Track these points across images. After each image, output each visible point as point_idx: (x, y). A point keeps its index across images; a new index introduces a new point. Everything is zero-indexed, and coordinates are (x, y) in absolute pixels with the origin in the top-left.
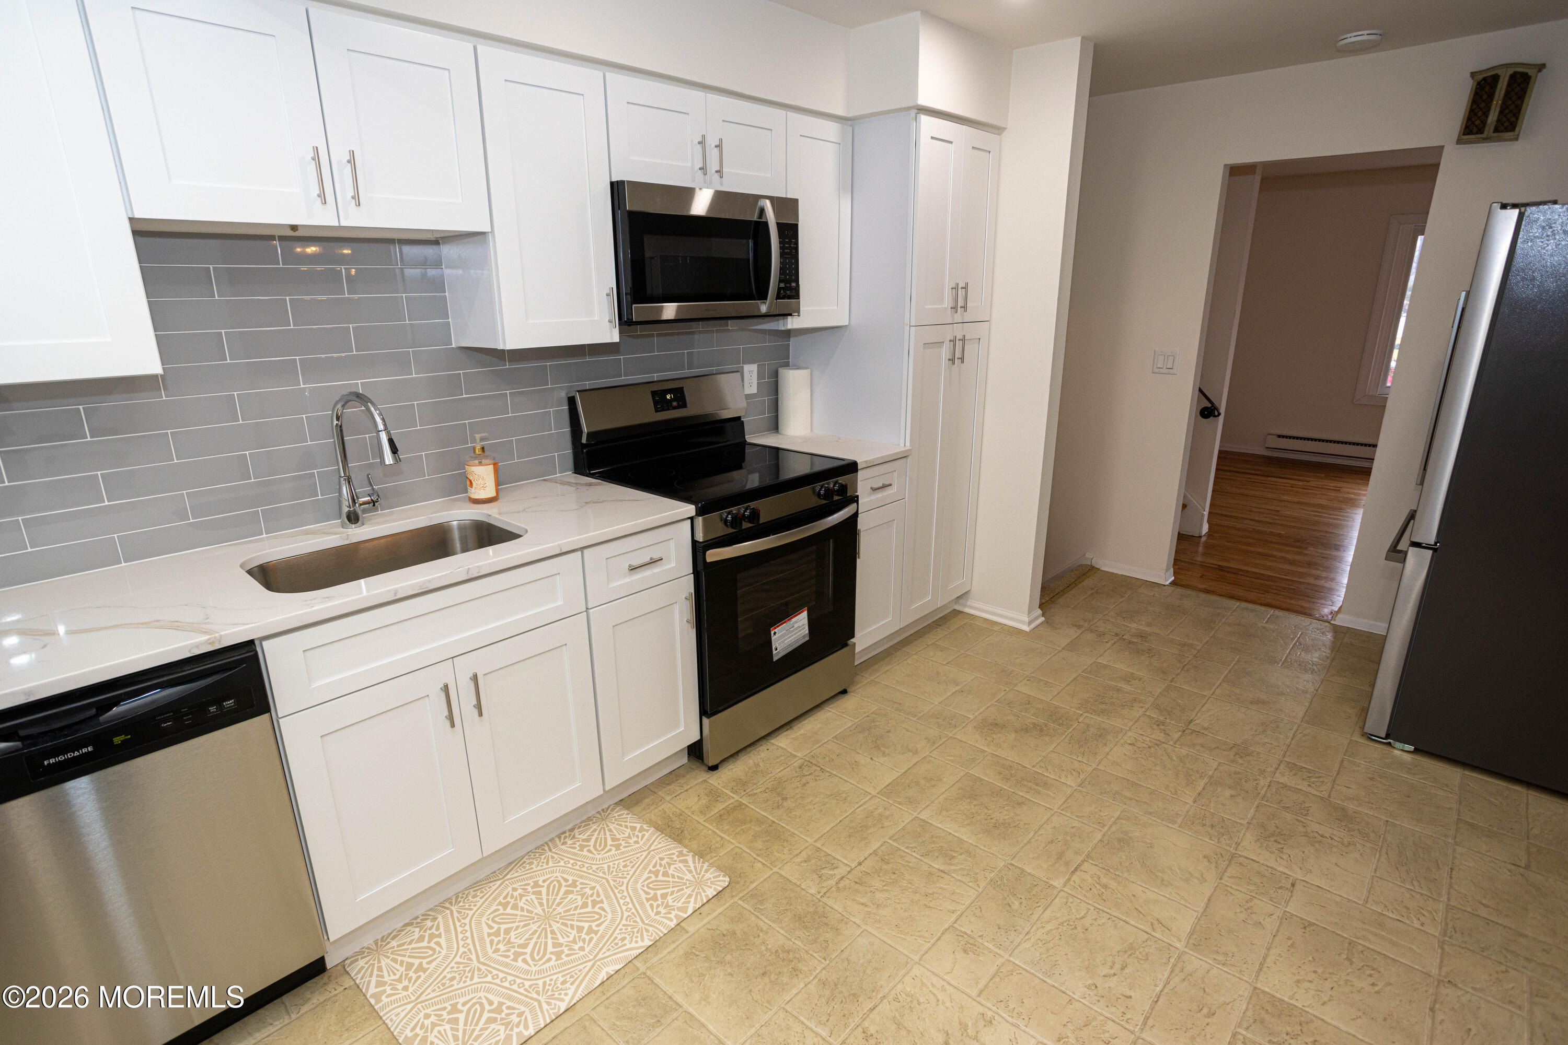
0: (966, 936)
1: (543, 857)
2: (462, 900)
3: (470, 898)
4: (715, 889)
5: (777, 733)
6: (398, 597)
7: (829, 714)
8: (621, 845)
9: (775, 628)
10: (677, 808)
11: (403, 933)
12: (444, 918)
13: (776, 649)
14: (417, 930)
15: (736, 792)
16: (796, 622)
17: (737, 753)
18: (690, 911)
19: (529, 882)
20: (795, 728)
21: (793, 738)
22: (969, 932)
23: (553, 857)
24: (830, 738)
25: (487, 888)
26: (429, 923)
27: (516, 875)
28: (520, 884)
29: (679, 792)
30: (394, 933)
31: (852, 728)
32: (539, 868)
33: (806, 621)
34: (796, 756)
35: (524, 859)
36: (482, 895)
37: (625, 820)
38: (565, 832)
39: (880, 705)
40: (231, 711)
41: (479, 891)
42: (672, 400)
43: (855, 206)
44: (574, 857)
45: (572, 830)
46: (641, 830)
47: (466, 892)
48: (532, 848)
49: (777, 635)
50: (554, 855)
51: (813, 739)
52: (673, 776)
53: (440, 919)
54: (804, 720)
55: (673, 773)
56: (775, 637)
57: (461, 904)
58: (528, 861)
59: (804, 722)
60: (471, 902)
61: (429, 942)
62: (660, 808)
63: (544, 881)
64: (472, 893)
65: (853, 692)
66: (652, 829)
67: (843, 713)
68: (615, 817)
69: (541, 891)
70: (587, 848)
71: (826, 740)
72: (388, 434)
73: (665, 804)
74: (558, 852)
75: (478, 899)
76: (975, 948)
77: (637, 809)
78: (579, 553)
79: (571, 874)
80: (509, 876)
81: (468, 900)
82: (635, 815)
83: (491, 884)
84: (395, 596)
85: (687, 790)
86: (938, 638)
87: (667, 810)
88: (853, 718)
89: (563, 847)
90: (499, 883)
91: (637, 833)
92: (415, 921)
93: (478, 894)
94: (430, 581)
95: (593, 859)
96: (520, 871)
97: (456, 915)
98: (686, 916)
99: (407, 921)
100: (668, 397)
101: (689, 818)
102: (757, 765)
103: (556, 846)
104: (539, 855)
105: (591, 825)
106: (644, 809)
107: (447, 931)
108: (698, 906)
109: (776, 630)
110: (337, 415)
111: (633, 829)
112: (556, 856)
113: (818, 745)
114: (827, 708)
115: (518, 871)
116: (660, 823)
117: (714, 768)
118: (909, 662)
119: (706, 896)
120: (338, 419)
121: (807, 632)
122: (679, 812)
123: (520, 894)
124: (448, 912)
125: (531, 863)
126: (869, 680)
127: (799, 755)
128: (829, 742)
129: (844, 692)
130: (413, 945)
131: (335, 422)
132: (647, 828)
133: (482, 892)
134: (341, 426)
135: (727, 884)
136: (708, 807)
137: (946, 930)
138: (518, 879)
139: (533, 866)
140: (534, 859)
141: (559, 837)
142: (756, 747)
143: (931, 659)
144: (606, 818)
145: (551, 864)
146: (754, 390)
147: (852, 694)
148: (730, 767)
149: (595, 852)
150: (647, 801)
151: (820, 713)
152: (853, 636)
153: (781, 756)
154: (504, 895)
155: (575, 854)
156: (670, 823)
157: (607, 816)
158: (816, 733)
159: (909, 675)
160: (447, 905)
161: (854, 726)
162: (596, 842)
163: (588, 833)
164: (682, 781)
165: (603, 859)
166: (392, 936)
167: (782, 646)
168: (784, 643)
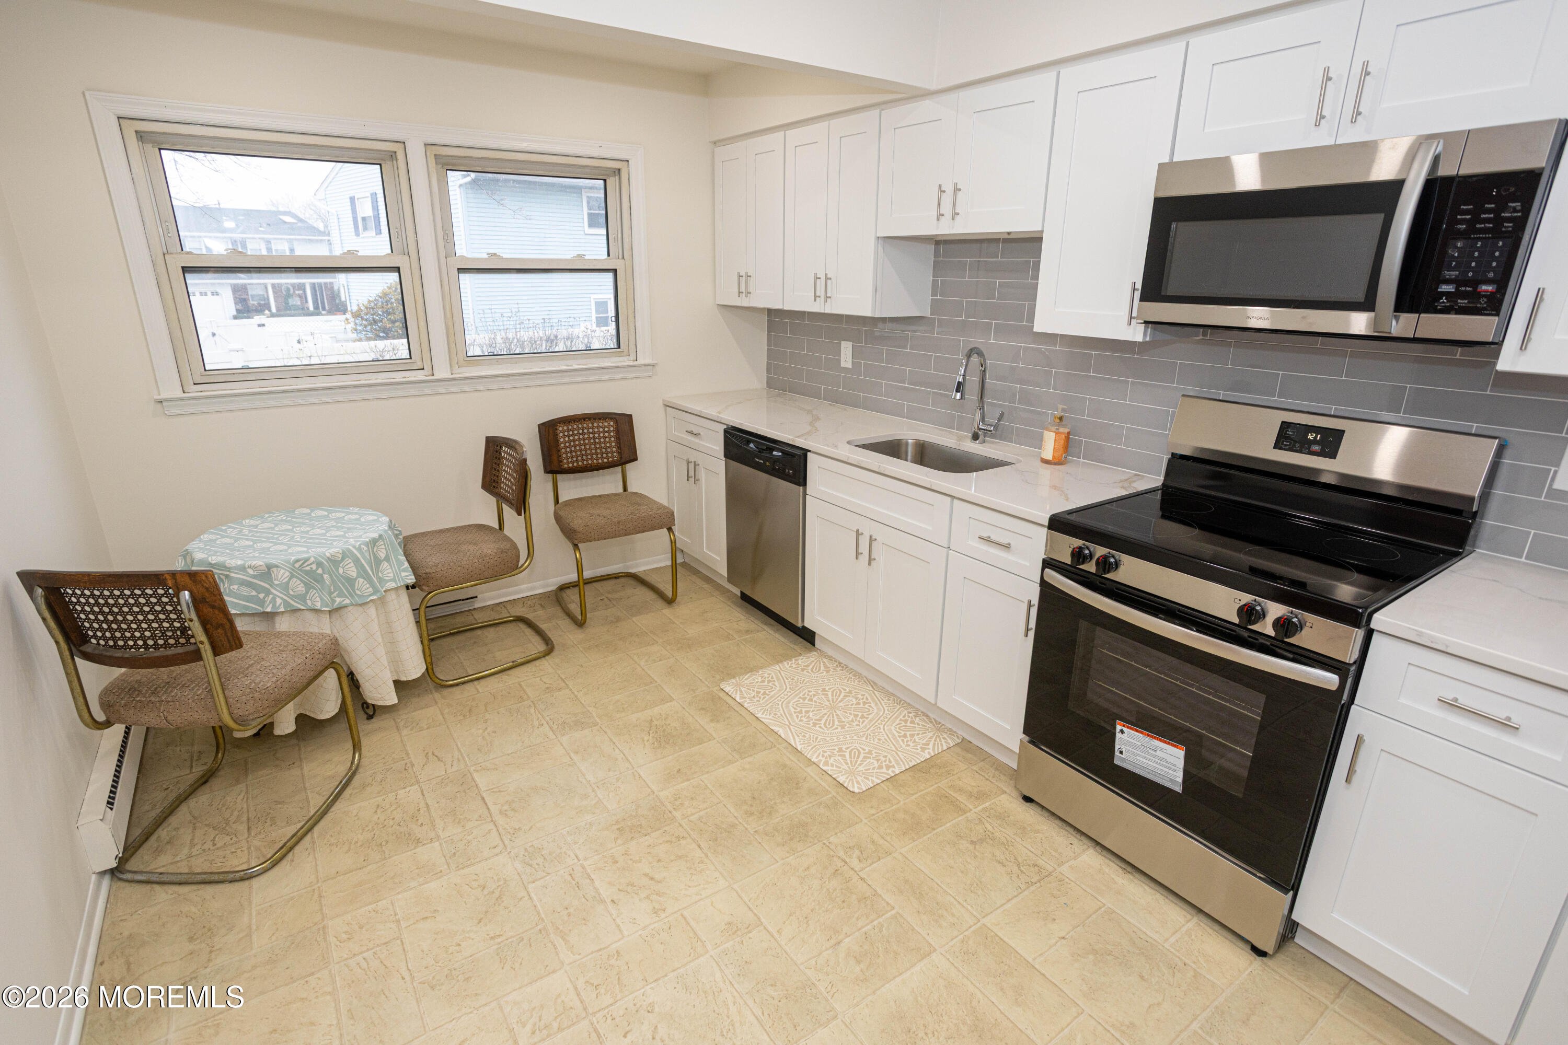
0: (746, 930)
4: (845, 782)
5: (1110, 856)
9: (1125, 726)
12: (841, 673)
13: (1121, 753)
16: (1161, 750)
17: (1083, 834)
18: (824, 768)
21: (1101, 869)
22: (751, 935)
23: (894, 708)
26: (838, 669)
27: (878, 695)
30: (834, 660)
33: (1180, 764)
34: (1059, 865)
42: (1314, 442)
46: (925, 749)
49: (1125, 737)
50: (897, 709)
56: (1121, 735)
66: (927, 756)
73: (965, 766)
76: (730, 933)
78: (950, 499)
80: (876, 692)
87: (956, 767)
90: (871, 689)
92: (844, 665)
98: (821, 766)
100: (1310, 437)
101: (944, 778)
108: (829, 772)
109: (1125, 729)
112: (897, 711)
113: (1088, 890)
116: (938, 762)
117: (1026, 799)
119: (839, 777)
121: (1180, 780)
123: (859, 697)
129: (1259, 952)
135: (851, 790)
137: (759, 918)
142: (1077, 835)
144: (939, 733)
154: (860, 692)
156: (937, 767)
160: (854, 674)
162: (909, 726)
163: (921, 723)
165: (890, 730)
166: (831, 658)
167: (1132, 758)
168: (1138, 757)
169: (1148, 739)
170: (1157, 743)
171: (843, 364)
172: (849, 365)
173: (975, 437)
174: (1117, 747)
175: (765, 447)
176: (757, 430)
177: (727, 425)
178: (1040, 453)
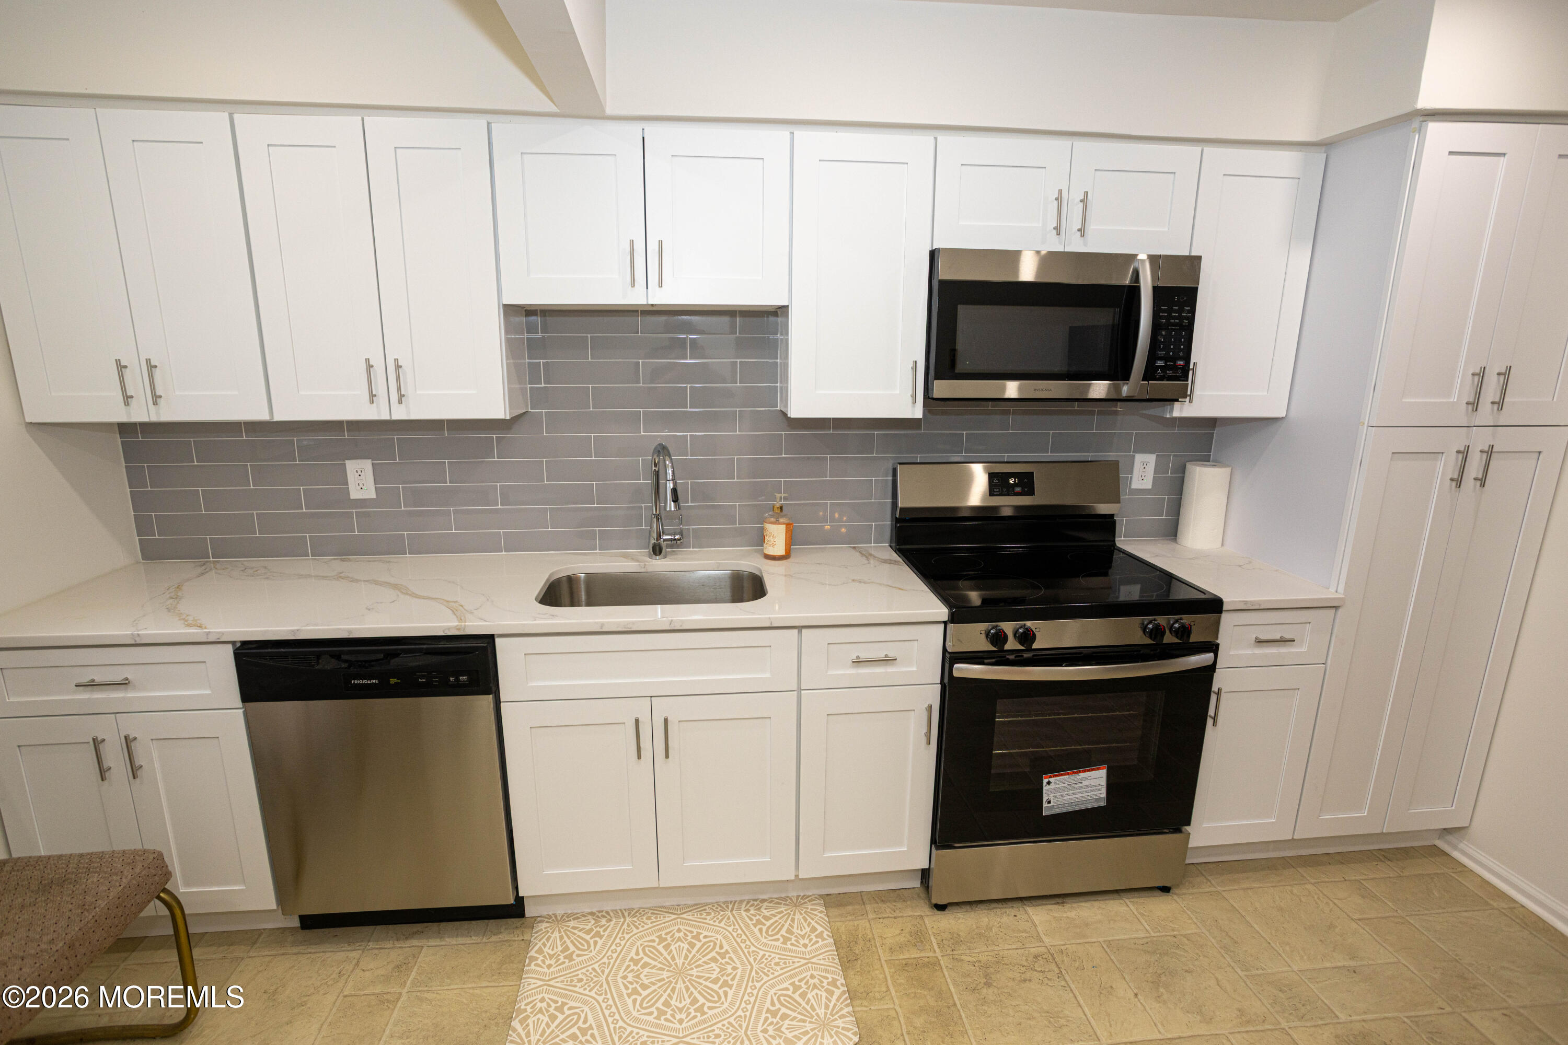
1: (722, 913)
2: (639, 916)
3: (644, 918)
5: (1040, 902)
6: (605, 629)
7: (1123, 909)
8: (790, 939)
9: (1050, 777)
10: (871, 931)
11: (583, 918)
12: (617, 923)
13: (1049, 802)
14: (593, 922)
15: (941, 946)
16: (1086, 779)
19: (693, 930)
20: (1067, 906)
21: (1054, 917)
23: (729, 918)
24: (1100, 939)
25: (662, 916)
26: (604, 921)
27: (690, 917)
28: (687, 928)
29: (886, 916)
30: (578, 915)
31: (1141, 942)
32: (711, 922)
33: (1103, 782)
34: (1042, 941)
35: (707, 907)
36: (655, 920)
37: (813, 916)
38: (756, 900)
39: (1204, 931)
40: (464, 685)
41: (655, 916)
42: (1015, 485)
43: (1316, 261)
44: (744, 928)
45: (763, 901)
46: (820, 935)
47: (647, 911)
48: (721, 900)
49: (1052, 786)
50: (731, 917)
51: (1078, 930)
52: (896, 895)
53: (612, 923)
54: (1086, 901)
55: (898, 891)
56: (1048, 787)
57: (635, 919)
58: (708, 910)
59: (1083, 904)
60: (643, 922)
61: (591, 938)
62: (856, 923)
63: (705, 937)
64: (649, 915)
65: (1176, 894)
66: (832, 940)
67: (1142, 915)
68: (807, 908)
69: (695, 944)
70: (761, 926)
71: (1093, 940)
72: (675, 483)
73: (864, 921)
74: (737, 916)
75: (649, 922)
77: (834, 912)
78: (796, 631)
79: (730, 944)
80: (684, 916)
81: (642, 919)
82: (828, 916)
83: (667, 915)
84: (602, 628)
85: (895, 918)
86: (1372, 876)
87: (860, 928)
88: (1152, 930)
89: (744, 913)
90: (673, 917)
91: (813, 936)
92: (597, 914)
93: (652, 918)
94: (633, 623)
95: (757, 940)
96: (696, 916)
97: (625, 926)
99: (594, 910)
100: (1011, 481)
101: (874, 949)
102: (988, 928)
103: (739, 909)
104: (720, 910)
105: (782, 906)
106: (841, 915)
107: (609, 936)
109: (1051, 780)
110: (655, 463)
111: (814, 930)
112: (732, 918)
113: (1078, 941)
114: (1127, 901)
115: (694, 915)
116: (844, 937)
117: (941, 908)
118: (1295, 891)
120: (655, 466)
121: (1104, 795)
122: (870, 936)
123: (679, 937)
124: (622, 920)
125: (709, 914)
126: (1213, 889)
127: (1046, 940)
128: (1096, 944)
129: (1165, 890)
130: (581, 934)
131: (654, 468)
132: (826, 937)
133: (656, 918)
134: (658, 472)
136: (901, 947)
138: (689, 922)
139: (708, 918)
140: (714, 910)
141: (748, 903)
142: (1005, 906)
143: (1336, 901)
144: (799, 906)
145: (722, 925)
146: (1148, 484)
147: (1175, 897)
148: (960, 915)
149: (764, 934)
150: (850, 908)
151: (1112, 902)
152: (1189, 824)
153: (1025, 931)
154: (668, 930)
155: (747, 926)
156: (852, 945)
157: (803, 904)
158: (1087, 925)
159: (1281, 909)
160: (626, 914)
161: (1145, 940)
162: (772, 925)
163: (773, 912)
164: (899, 905)
165: (765, 945)
166: (575, 917)
167: (1061, 801)
168: (1065, 798)
169: (1073, 777)
170: (1082, 775)
171: (355, 494)
172: (370, 493)
173: (657, 550)
174: (1045, 799)
175: (382, 656)
176: (350, 631)
177: (233, 643)
178: (763, 550)
